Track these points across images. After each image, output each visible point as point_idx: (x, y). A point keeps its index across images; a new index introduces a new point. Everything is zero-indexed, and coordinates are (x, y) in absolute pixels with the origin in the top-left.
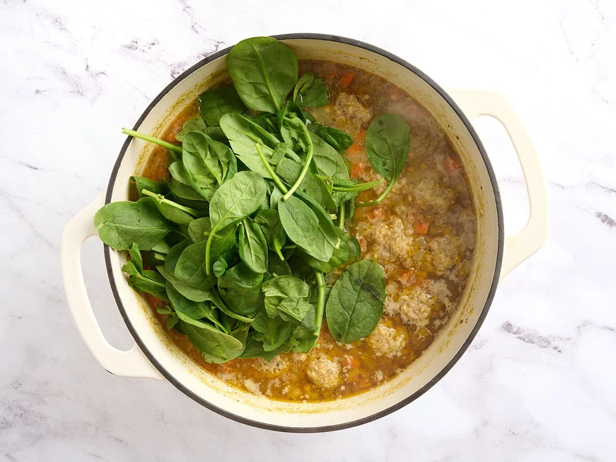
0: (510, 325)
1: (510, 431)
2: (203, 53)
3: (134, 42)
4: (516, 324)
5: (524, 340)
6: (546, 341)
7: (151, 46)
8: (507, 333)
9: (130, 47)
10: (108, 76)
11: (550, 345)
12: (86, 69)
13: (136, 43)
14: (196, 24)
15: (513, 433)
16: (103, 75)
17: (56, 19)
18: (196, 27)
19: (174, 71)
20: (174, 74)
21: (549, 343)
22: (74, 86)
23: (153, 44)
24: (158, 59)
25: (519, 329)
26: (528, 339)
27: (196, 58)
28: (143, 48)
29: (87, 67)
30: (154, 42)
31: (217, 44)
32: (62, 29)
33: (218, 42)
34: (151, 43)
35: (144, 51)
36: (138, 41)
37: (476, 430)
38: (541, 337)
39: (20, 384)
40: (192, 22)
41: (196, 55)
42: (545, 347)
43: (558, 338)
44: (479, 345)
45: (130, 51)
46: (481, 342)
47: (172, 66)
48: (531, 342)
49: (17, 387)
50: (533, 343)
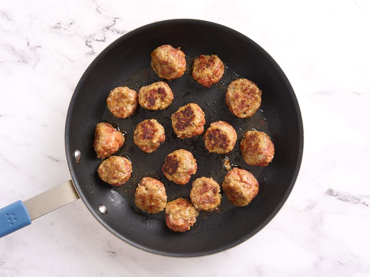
0: (332, 191)
1: (338, 262)
2: (106, 26)
3: (58, 23)
4: (336, 190)
5: (342, 200)
6: (357, 199)
7: (70, 25)
8: (330, 196)
9: (56, 27)
10: (43, 48)
11: (360, 202)
12: (28, 45)
13: (60, 24)
14: (99, 7)
15: (341, 264)
16: (40, 48)
17: (4, 13)
18: (99, 9)
19: (87, 40)
20: (87, 42)
21: (359, 200)
22: (20, 57)
23: (72, 24)
24: (76, 34)
25: (338, 192)
26: (345, 199)
27: (101, 30)
28: (65, 27)
29: (28, 43)
30: (71, 22)
31: (114, 20)
32: (8, 19)
33: (115, 18)
34: (70, 23)
35: (65, 29)
36: (61, 23)
37: (315, 264)
38: (353, 197)
39: (4, 263)
40: (96, 6)
41: (101, 28)
42: (357, 203)
43: (365, 196)
44: (312, 206)
45: (56, 30)
46: (314, 204)
47: (85, 37)
48: (347, 201)
49: (2, 265)
50: (348, 201)
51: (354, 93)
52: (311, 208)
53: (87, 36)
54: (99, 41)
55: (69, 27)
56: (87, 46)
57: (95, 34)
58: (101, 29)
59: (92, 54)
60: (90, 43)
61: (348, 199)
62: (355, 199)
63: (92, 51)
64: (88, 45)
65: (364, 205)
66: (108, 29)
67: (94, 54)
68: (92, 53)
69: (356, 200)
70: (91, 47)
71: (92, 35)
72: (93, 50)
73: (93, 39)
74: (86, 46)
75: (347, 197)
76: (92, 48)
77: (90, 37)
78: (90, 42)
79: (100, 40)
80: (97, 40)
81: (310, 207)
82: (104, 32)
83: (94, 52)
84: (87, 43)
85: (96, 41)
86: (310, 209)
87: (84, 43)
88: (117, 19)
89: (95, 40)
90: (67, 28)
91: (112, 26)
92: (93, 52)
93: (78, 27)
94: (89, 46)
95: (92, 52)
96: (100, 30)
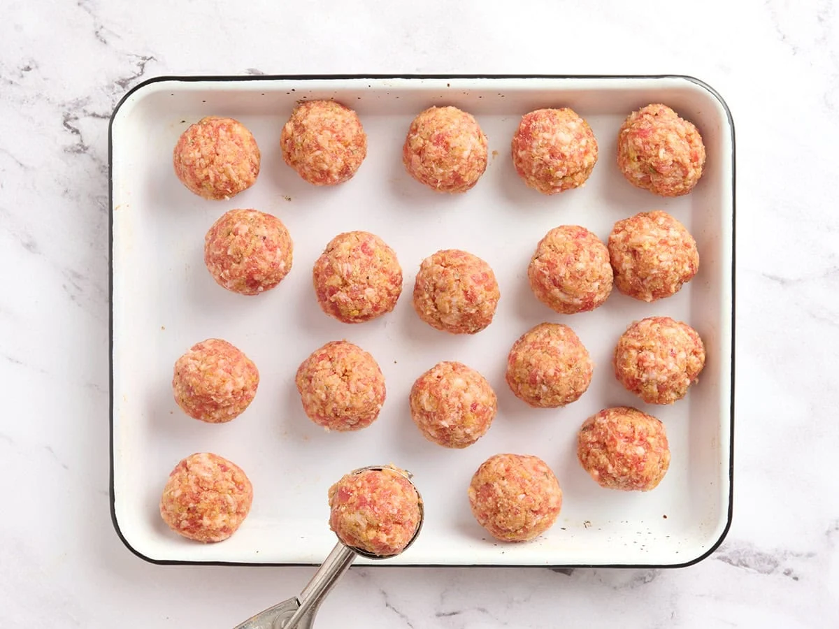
51: (772, 278)
52: (646, 580)
53: (69, 103)
54: (98, 116)
55: (22, 76)
56: (66, 128)
57: (88, 98)
58: (106, 87)
59: (79, 151)
60: (75, 122)
61: (747, 559)
62: (763, 560)
63: (81, 143)
64: (69, 127)
65: (789, 579)
66: (123, 87)
67: (84, 153)
68: (80, 148)
69: (768, 564)
70: (77, 132)
71: (81, 101)
72: (82, 141)
73: (85, 111)
74: (66, 130)
75: (742, 554)
76: (81, 137)
77: (78, 105)
78: (76, 118)
79: (101, 114)
80: (94, 115)
81: (645, 578)
82: (114, 94)
83: (86, 145)
84: (69, 123)
85: (91, 119)
86: (645, 582)
87: (60, 120)
88: (148, 60)
89: (89, 115)
90: (14, 80)
91: (134, 78)
92: (83, 147)
93: (45, 79)
94: (71, 130)
95: (80, 145)
96: (102, 89)
